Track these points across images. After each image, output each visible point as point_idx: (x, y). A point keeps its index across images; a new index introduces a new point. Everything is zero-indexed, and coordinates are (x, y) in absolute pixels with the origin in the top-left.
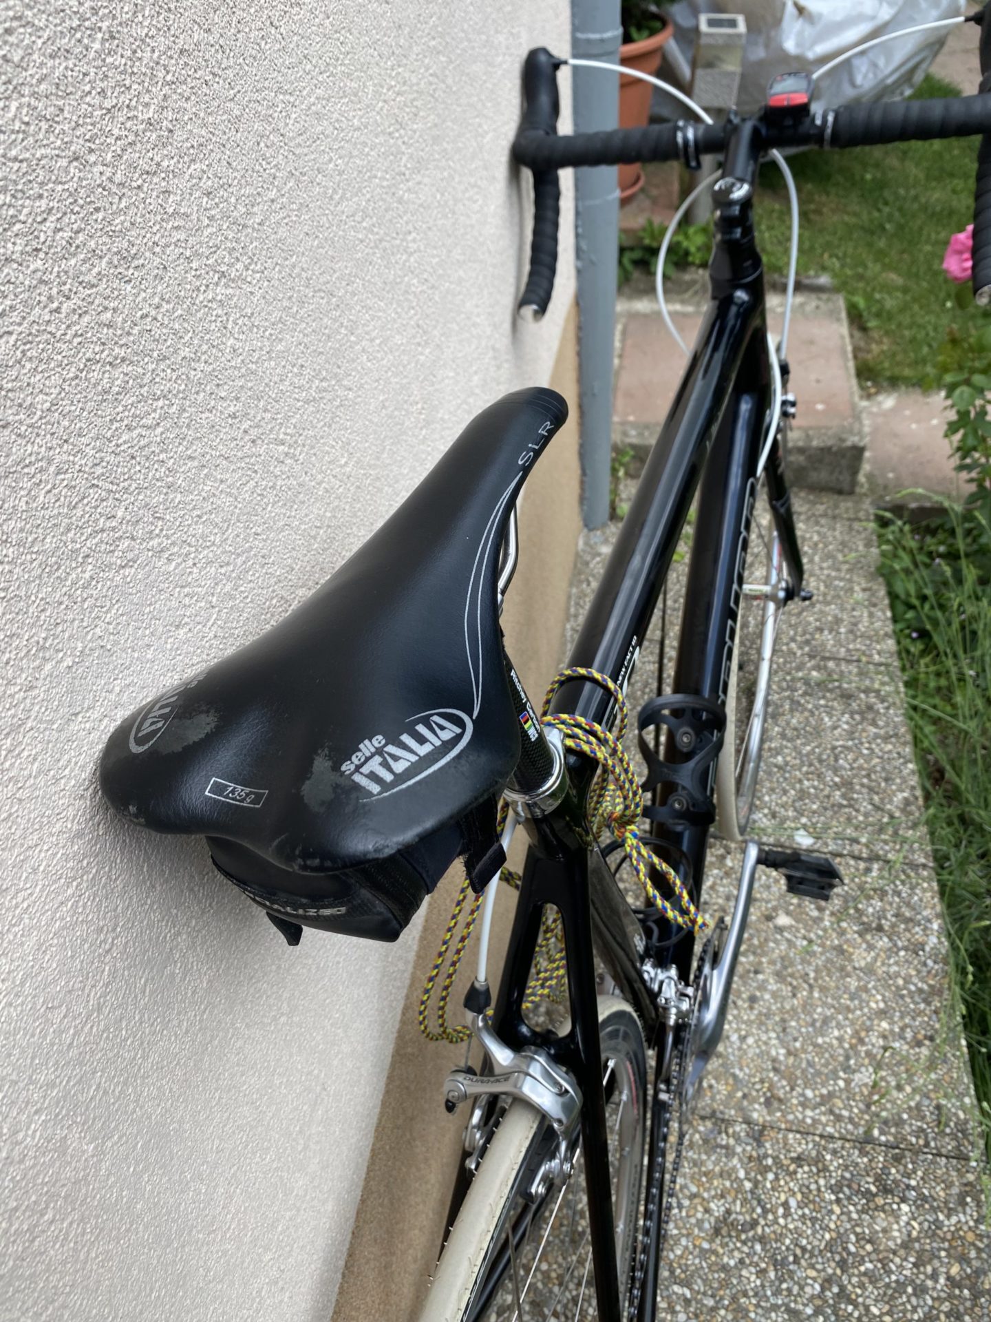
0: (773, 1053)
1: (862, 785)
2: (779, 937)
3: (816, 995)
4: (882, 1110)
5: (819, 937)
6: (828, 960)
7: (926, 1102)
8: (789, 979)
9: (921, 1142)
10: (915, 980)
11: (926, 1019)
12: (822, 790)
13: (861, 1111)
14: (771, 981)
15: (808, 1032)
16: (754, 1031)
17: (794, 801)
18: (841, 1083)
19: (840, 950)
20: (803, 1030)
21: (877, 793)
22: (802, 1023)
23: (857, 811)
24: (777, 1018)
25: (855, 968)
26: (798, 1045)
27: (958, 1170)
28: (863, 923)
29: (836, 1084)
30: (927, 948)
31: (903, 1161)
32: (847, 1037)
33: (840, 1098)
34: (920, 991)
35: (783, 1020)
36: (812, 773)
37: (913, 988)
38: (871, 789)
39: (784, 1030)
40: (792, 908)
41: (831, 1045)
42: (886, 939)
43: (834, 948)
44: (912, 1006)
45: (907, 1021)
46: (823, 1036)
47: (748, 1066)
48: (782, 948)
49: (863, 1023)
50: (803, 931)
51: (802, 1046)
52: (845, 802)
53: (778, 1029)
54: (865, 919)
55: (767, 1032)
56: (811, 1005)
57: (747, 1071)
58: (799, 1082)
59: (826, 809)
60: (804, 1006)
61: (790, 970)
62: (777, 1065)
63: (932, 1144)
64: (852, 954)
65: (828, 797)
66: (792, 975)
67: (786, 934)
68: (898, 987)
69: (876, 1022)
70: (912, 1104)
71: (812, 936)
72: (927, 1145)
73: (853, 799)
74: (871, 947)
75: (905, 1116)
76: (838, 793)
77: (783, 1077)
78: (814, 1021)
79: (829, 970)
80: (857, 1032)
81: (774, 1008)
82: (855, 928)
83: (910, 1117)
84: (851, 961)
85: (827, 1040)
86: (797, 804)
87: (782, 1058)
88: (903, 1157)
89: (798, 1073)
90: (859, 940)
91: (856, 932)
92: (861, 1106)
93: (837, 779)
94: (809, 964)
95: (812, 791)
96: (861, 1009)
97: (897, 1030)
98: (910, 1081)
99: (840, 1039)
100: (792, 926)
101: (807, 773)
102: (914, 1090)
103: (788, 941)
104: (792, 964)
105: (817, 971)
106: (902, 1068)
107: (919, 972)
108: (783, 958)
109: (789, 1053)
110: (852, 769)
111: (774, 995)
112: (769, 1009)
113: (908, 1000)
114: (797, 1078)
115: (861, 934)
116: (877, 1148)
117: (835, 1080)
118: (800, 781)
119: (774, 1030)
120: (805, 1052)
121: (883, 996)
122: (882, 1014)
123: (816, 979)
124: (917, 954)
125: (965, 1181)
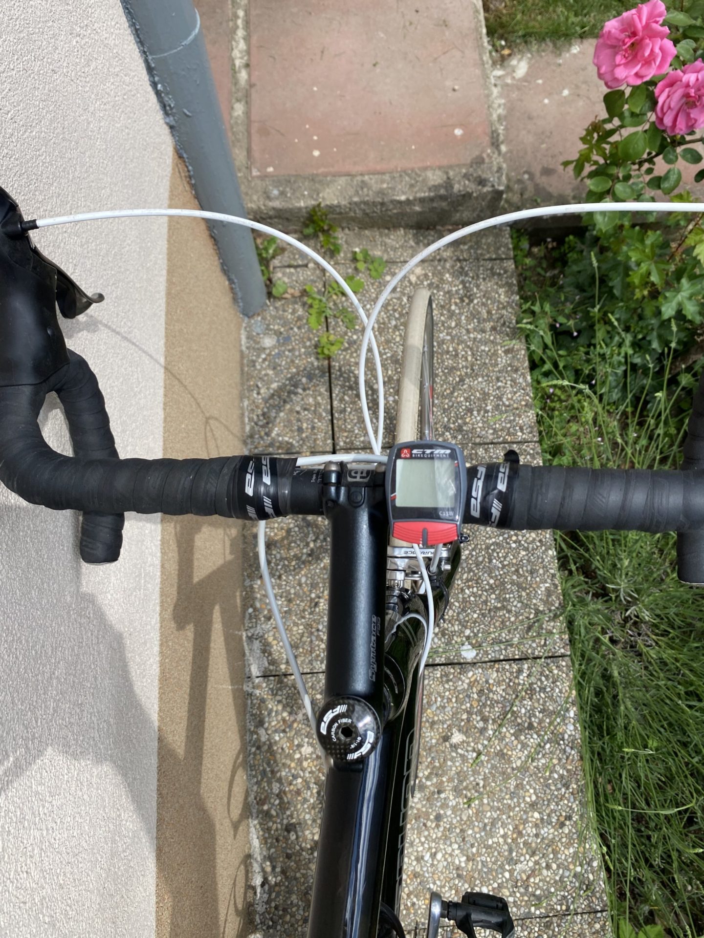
2: (454, 754)
5: (485, 747)
10: (558, 768)
11: (566, 802)
13: (522, 895)
14: (451, 797)
15: (481, 836)
16: (442, 847)
18: (507, 875)
19: (501, 755)
20: (478, 836)
22: (476, 829)
24: (458, 831)
26: (474, 850)
27: (589, 924)
30: (566, 737)
31: (552, 927)
32: (510, 833)
35: (462, 831)
37: (556, 776)
39: (464, 840)
40: (463, 724)
41: (498, 843)
42: (535, 736)
45: (552, 807)
46: (492, 837)
48: (457, 764)
50: (472, 744)
54: (519, 721)
58: (478, 882)
61: (465, 784)
63: (572, 907)
66: (466, 788)
67: (460, 751)
68: (546, 779)
69: (530, 815)
74: (524, 746)
75: (553, 890)
77: (465, 881)
79: (494, 776)
80: (516, 827)
81: (454, 821)
82: (512, 731)
83: (556, 890)
84: (510, 762)
85: (495, 840)
87: (463, 865)
89: (476, 875)
91: (512, 735)
92: (522, 890)
93: (492, 581)
94: (479, 774)
97: (545, 817)
98: (556, 858)
99: (504, 836)
100: (463, 742)
102: (558, 867)
103: (462, 756)
104: (466, 778)
107: (560, 760)
111: (454, 809)
112: (451, 823)
114: (476, 879)
116: (533, 920)
117: (502, 874)
119: (456, 842)
125: (593, 930)
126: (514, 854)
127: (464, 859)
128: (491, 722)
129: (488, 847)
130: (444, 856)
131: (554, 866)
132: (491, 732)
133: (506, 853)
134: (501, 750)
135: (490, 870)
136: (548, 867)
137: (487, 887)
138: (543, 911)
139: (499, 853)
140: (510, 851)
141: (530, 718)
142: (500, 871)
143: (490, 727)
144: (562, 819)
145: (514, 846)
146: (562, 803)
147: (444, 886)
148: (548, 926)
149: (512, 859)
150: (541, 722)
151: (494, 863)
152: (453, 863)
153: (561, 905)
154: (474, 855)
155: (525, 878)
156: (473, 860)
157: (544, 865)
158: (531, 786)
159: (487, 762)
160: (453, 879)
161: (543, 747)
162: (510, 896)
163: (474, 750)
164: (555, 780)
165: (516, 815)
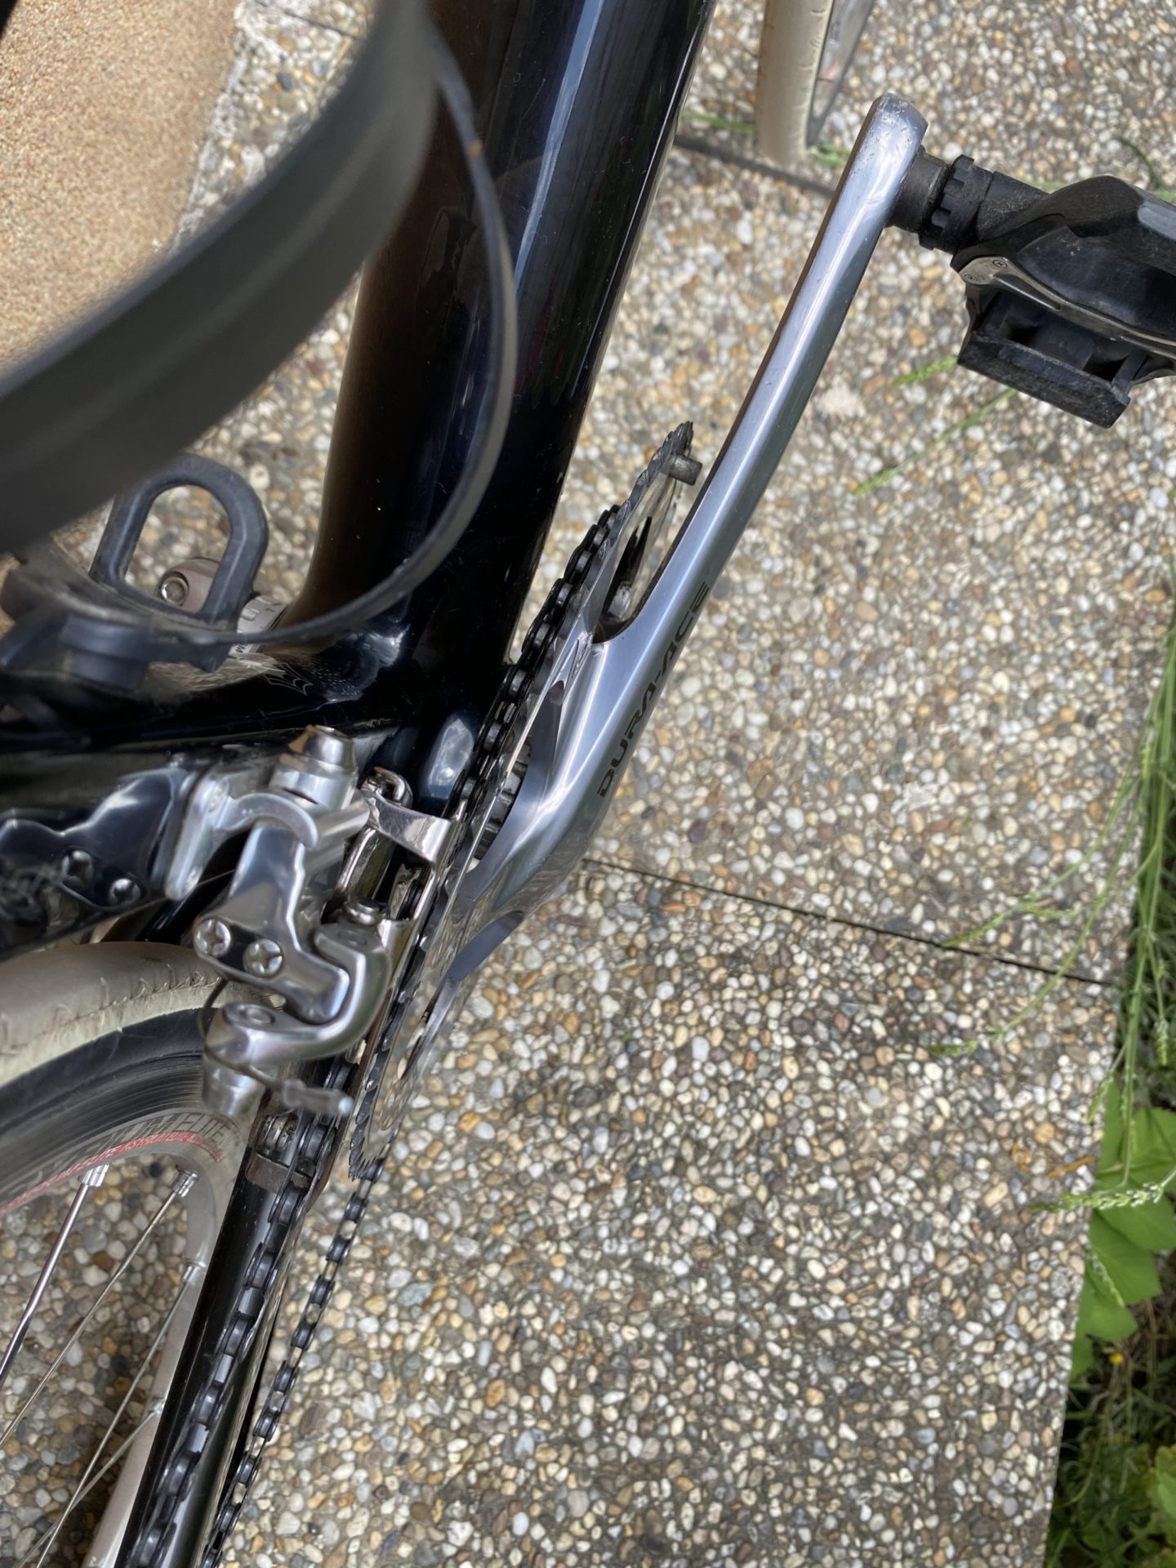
0: (738, 720)
1: (1112, 85)
2: (818, 441)
3: (869, 594)
4: (943, 867)
5: (912, 455)
6: (918, 514)
7: (1040, 857)
8: (817, 550)
9: (1006, 940)
10: (1094, 586)
11: (1092, 677)
12: (1017, 79)
13: (899, 867)
14: (775, 549)
15: (829, 680)
16: (706, 665)
17: (942, 95)
18: (872, 802)
19: (950, 494)
20: (819, 674)
21: (1141, 114)
22: (819, 655)
23: (1083, 151)
24: (766, 641)
25: (972, 542)
26: (798, 707)
27: (1061, 1002)
28: (1021, 438)
29: (860, 803)
30: (1141, 518)
31: (956, 978)
32: (912, 699)
33: (860, 834)
34: (1098, 612)
35: (779, 647)
36: (1004, 28)
37: (1084, 604)
38: (1129, 100)
39: (775, 670)
40: (867, 373)
41: (871, 715)
42: (1058, 483)
43: (940, 489)
44: (1071, 645)
45: (1051, 677)
46: (859, 691)
47: (671, 747)
48: (821, 470)
49: (956, 673)
50: (878, 436)
51: (807, 711)
52: (1061, 123)
53: (762, 666)
54: (1026, 428)
55: (733, 671)
56: (853, 618)
57: (667, 754)
58: (781, 791)
59: (1011, 130)
60: (835, 618)
61: (824, 528)
62: (739, 750)
63: (1027, 946)
64: (975, 507)
65: (1026, 99)
66: (824, 541)
67: (837, 437)
68: (1054, 600)
69: (985, 672)
70: (1011, 859)
71: (898, 450)
72: (1015, 946)
73: (1080, 116)
74: (1021, 496)
75: (988, 884)
76: (1051, 94)
77: (747, 778)
78: (850, 655)
79: (914, 539)
80: (936, 691)
81: (764, 614)
82: (999, 447)
83: (998, 888)
84: (968, 521)
85: (867, 702)
86: (948, 105)
87: (753, 733)
88: (961, 967)
89: (783, 772)
90: (1000, 477)
91: (998, 456)
92: (902, 855)
93: (1058, 57)
94: (873, 517)
95: (992, 75)
96: (960, 640)
97: (1024, 695)
98: (1019, 810)
99: (895, 703)
100: (856, 419)
101: (994, 25)
102: (1022, 832)
103: (837, 452)
104: (832, 514)
105: (883, 538)
106: (1012, 780)
107: (1107, 568)
108: (814, 497)
109: (773, 724)
110: (1101, 36)
111: (774, 584)
112: (752, 616)
113: (1067, 630)
114: (777, 782)
115: (1008, 462)
116: (910, 944)
117: (858, 794)
118: (972, 43)
119: (751, 668)
120: (811, 725)
121: (1018, 614)
122: (1003, 655)
123: (877, 556)
124: (1116, 529)
125: (1067, 1023)
126: (908, 757)
127: (760, 719)
128: (947, 398)
129: (837, 712)
130: (704, 691)
131: (1011, 827)
132: (939, 425)
133: (886, 748)
134: (954, 483)
135: (827, 775)
136: (993, 822)
137: (806, 812)
138: (945, 928)
139: (866, 740)
140: (900, 746)
141: (1058, 432)
142: (853, 783)
143: (941, 411)
144: (1068, 715)
145: (912, 737)
146: (1078, 676)
147: (681, 769)
148: (946, 972)
149: (899, 767)
150: (1083, 454)
151: (846, 760)
152: (726, 719)
153: (1001, 930)
154: (792, 718)
155: (919, 826)
156: (786, 732)
157: (983, 813)
158: (1008, 603)
159: (907, 497)
160: (715, 759)
161: (1073, 520)
162: (864, 858)
163: (878, 452)
164: (1077, 612)
165: (946, 662)
